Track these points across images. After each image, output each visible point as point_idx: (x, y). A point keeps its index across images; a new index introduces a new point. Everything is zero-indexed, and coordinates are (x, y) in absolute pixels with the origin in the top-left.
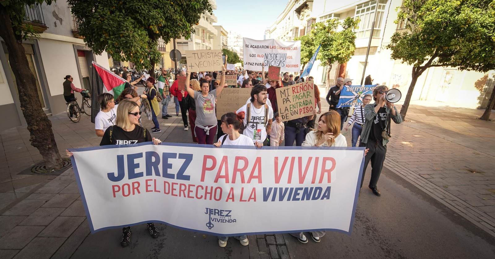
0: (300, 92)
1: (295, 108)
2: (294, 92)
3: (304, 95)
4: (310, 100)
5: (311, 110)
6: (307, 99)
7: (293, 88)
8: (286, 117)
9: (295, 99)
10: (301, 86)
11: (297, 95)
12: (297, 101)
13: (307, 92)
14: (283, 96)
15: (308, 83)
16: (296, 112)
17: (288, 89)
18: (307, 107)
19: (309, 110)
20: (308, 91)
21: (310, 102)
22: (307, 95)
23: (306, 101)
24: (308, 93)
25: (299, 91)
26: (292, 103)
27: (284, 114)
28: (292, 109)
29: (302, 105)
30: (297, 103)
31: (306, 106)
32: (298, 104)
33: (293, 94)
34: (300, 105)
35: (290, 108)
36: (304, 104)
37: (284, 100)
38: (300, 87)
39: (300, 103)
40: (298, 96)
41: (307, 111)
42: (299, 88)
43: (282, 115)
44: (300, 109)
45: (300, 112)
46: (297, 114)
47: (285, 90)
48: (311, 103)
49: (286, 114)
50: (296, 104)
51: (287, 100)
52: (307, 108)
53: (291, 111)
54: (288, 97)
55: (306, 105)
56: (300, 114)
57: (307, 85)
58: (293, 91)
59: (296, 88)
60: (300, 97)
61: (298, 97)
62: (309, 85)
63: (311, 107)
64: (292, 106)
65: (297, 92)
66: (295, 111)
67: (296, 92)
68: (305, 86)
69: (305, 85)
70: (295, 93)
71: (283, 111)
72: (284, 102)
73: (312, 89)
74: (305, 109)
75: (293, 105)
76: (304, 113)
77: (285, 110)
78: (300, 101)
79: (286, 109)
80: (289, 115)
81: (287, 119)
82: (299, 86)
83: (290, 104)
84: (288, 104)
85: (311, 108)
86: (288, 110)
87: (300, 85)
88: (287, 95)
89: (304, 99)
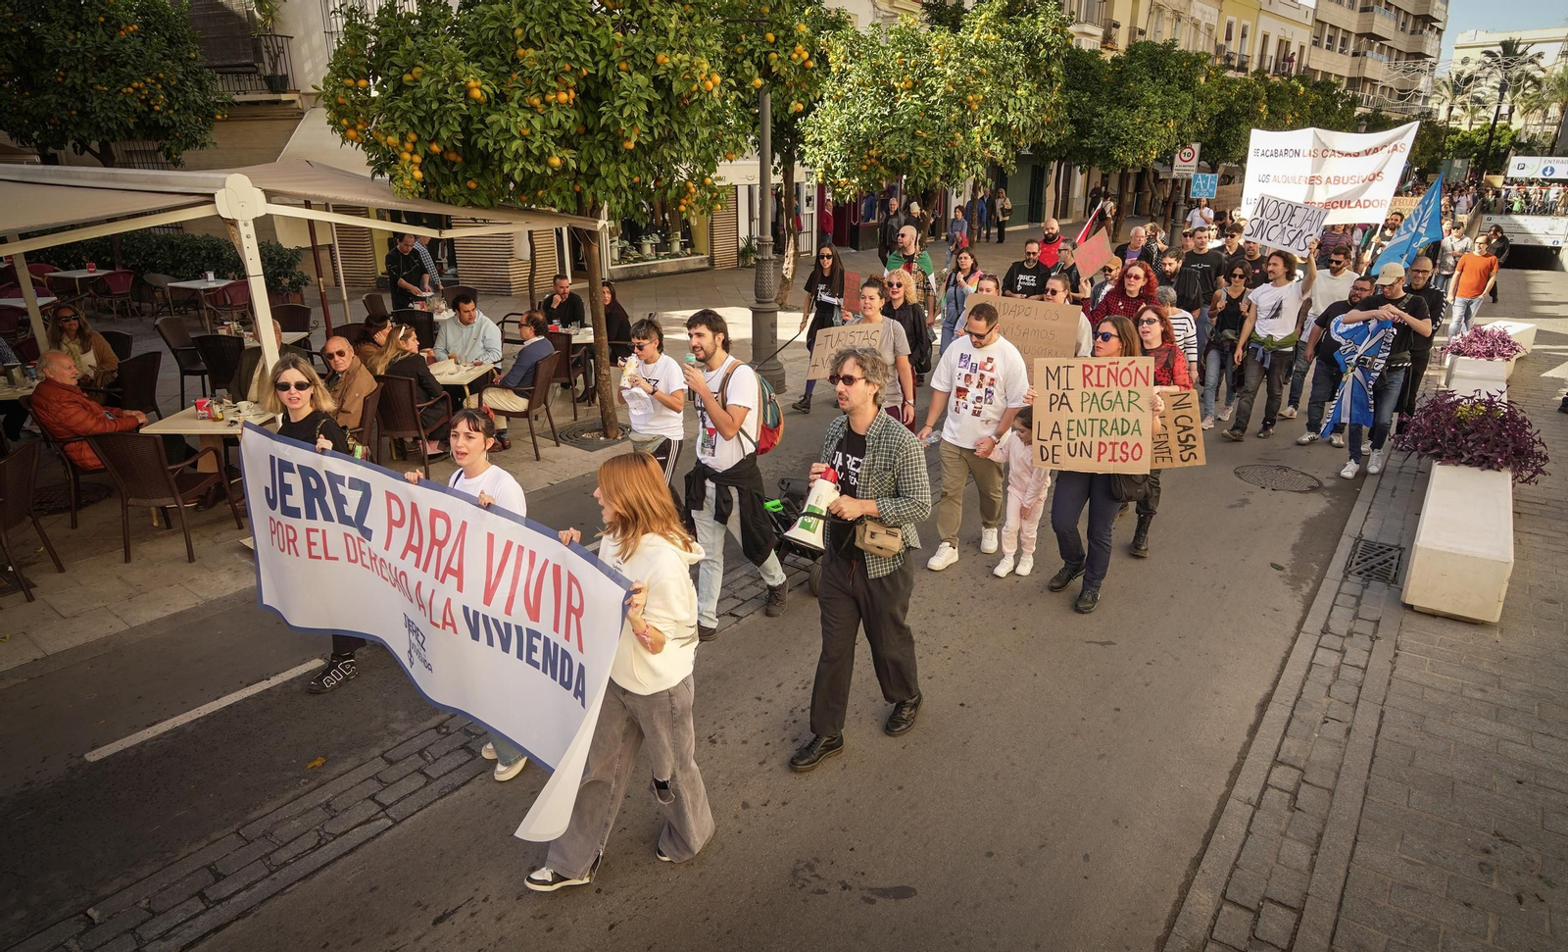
0: (1108, 385)
1: (1085, 434)
2: (1087, 379)
3: (1119, 400)
5: (1136, 457)
6: (1126, 415)
7: (1084, 366)
8: (1053, 455)
9: (1087, 405)
10: (1113, 368)
11: (1094, 394)
12: (1095, 413)
13: (1129, 392)
14: (1053, 384)
16: (1083, 450)
17: (1070, 366)
18: (1125, 443)
19: (1130, 455)
20: (1131, 388)
21: (1136, 428)
22: (1129, 402)
23: (1123, 419)
24: (1133, 397)
25: (1103, 381)
26: (1077, 415)
27: (1048, 445)
28: (1073, 434)
29: (1108, 430)
30: (1092, 420)
31: (1121, 439)
32: (1097, 424)
33: (1085, 386)
34: (1102, 429)
35: (1069, 430)
36: (1116, 428)
37: (1054, 399)
38: (1109, 370)
39: (1104, 423)
40: (1099, 399)
41: (1124, 457)
42: (1104, 372)
44: (1100, 443)
45: (1100, 454)
46: (1090, 456)
47: (1059, 368)
48: (1139, 430)
49: (1054, 447)
50: (1089, 423)
51: (1062, 401)
52: (1124, 447)
53: (1070, 441)
54: (1068, 393)
55: (1123, 433)
56: (1099, 460)
57: (1132, 369)
58: (1085, 377)
59: (1095, 370)
60: (1107, 405)
61: (1099, 402)
62: (1137, 370)
63: (1138, 445)
64: (1073, 425)
65: (1098, 385)
66: (1082, 443)
67: (1095, 382)
68: (1126, 373)
69: (1126, 369)
70: (1092, 385)
71: (1045, 433)
72: (1051, 404)
73: (1145, 384)
74: (1118, 447)
75: (1079, 421)
76: (1113, 460)
77: (1053, 432)
78: (1103, 415)
79: (1056, 431)
80: (1062, 451)
83: (1071, 416)
84: (1063, 416)
85: (1137, 448)
86: (1059, 433)
88: (1063, 385)
89: (1118, 413)
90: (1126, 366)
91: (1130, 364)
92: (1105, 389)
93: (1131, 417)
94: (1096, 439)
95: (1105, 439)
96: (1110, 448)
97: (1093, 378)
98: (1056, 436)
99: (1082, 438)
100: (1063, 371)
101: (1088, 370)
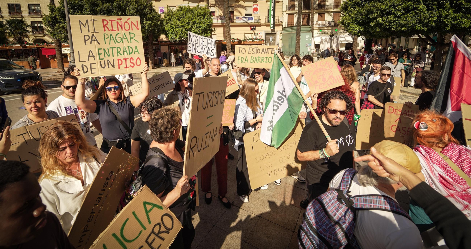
0: (118, 30)
1: (109, 56)
2: (106, 27)
3: (125, 37)
4: (136, 47)
5: (139, 64)
6: (130, 45)
7: (103, 20)
8: (91, 69)
9: (108, 41)
10: (119, 21)
11: (111, 35)
12: (113, 44)
13: (130, 33)
14: (85, 29)
15: (130, 18)
16: (109, 64)
17: (94, 20)
18: (132, 58)
19: (135, 64)
20: (130, 31)
21: (136, 50)
22: (131, 38)
23: (129, 47)
24: (132, 35)
25: (115, 28)
26: (103, 46)
27: (87, 64)
28: (102, 56)
29: (122, 52)
30: (112, 48)
31: (129, 56)
32: (115, 50)
33: (105, 31)
34: (118, 52)
35: (99, 54)
36: (126, 52)
37: (87, 38)
38: (117, 23)
39: (119, 50)
40: (114, 37)
41: (132, 65)
42: (115, 23)
43: (82, 65)
44: (118, 60)
45: (119, 65)
46: (114, 67)
47: (87, 21)
48: (138, 51)
49: (91, 64)
50: (110, 50)
51: (93, 39)
52: (132, 60)
53: (101, 60)
54: (95, 34)
55: (130, 53)
56: (119, 68)
57: (130, 22)
58: (104, 26)
59: (110, 22)
60: (119, 40)
61: (115, 39)
62: (132, 22)
63: (138, 58)
64: (102, 51)
65: (113, 30)
66: (108, 60)
67: (110, 28)
68: (126, 24)
69: (126, 22)
70: (109, 30)
71: (84, 57)
72: (85, 41)
73: (138, 29)
74: (128, 61)
75: (104, 49)
76: (126, 67)
77: (89, 56)
78: (118, 45)
79: (91, 55)
80: (97, 66)
81: (92, 73)
82: (115, 20)
83: (99, 46)
84: (94, 47)
85: (138, 60)
86: (93, 56)
87: (118, 19)
88: (91, 30)
89: (125, 44)
90: (126, 21)
91: (128, 20)
92: (117, 32)
93: (133, 45)
94: (116, 58)
95: (121, 57)
96: (124, 61)
97: (109, 26)
98: (91, 58)
99: (107, 58)
100: (90, 23)
101: (105, 23)
